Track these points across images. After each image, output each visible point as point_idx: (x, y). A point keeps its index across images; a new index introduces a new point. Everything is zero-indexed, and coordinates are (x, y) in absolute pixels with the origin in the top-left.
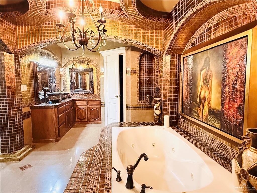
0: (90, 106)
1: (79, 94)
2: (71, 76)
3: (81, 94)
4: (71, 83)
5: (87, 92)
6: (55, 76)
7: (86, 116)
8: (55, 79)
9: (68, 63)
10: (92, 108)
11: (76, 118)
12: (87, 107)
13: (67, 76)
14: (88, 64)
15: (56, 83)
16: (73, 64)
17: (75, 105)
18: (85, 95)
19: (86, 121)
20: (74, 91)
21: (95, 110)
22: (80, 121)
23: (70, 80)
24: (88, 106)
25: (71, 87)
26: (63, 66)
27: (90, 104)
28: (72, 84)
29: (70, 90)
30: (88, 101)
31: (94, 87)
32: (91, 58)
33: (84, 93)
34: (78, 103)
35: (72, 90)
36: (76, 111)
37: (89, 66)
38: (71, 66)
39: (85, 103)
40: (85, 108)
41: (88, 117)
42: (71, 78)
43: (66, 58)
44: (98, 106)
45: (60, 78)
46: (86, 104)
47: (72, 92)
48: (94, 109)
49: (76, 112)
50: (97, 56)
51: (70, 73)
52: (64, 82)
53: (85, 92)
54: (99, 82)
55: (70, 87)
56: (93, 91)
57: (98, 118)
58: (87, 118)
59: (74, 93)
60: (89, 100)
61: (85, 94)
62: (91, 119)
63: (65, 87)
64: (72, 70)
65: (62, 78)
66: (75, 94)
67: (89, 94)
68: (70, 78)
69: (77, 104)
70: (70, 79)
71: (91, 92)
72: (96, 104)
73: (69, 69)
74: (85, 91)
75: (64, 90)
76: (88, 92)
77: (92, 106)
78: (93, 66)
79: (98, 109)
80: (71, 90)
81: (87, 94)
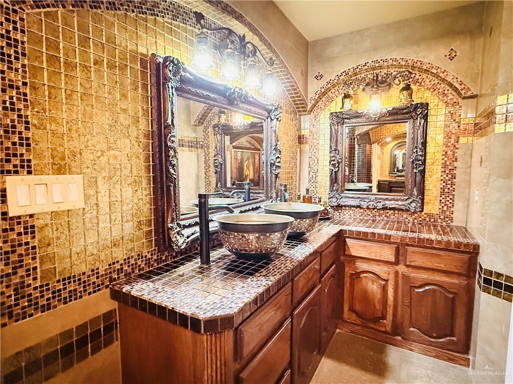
0: (413, 274)
1: (361, 208)
2: (334, 139)
3: (368, 208)
4: (334, 165)
5: (393, 202)
6: (278, 141)
7: (390, 311)
8: (275, 149)
9: (329, 93)
10: (420, 283)
11: (346, 308)
12: (397, 273)
13: (321, 142)
14: (407, 88)
15: (279, 164)
16: (347, 96)
17: (344, 255)
18: (382, 212)
19: (386, 332)
20: (342, 195)
21: (438, 294)
22: (359, 322)
23: (332, 155)
24: (401, 268)
25: (334, 180)
26: (309, 107)
27: (413, 264)
28: (336, 170)
29: (328, 191)
30: (400, 250)
31: (427, 183)
32: (425, 57)
33: (380, 206)
34: (355, 248)
35: (337, 190)
36: (347, 280)
37: (411, 95)
38: (336, 106)
39: (388, 253)
40: (384, 276)
41: (395, 315)
42: (333, 149)
43: (322, 76)
44: (456, 281)
45: (298, 150)
46: (392, 259)
47: (334, 200)
48: (434, 290)
49: (347, 285)
50: (458, 43)
51: (331, 129)
52: (311, 163)
53: (387, 202)
54: (456, 164)
55: (328, 179)
56: (423, 200)
57: (452, 335)
58: (390, 317)
59: (342, 204)
60: (408, 245)
61: (385, 208)
62: (412, 329)
63: (313, 179)
64: (339, 118)
65: (306, 147)
66: (345, 206)
67: (402, 210)
68: (331, 146)
69: (353, 254)
70: (331, 152)
71: (413, 205)
72: (442, 266)
73: (332, 113)
74: (387, 199)
75: (308, 190)
76: (400, 203)
77: (424, 276)
78: (428, 94)
79: (451, 296)
80: (332, 191)
81: (391, 209)
